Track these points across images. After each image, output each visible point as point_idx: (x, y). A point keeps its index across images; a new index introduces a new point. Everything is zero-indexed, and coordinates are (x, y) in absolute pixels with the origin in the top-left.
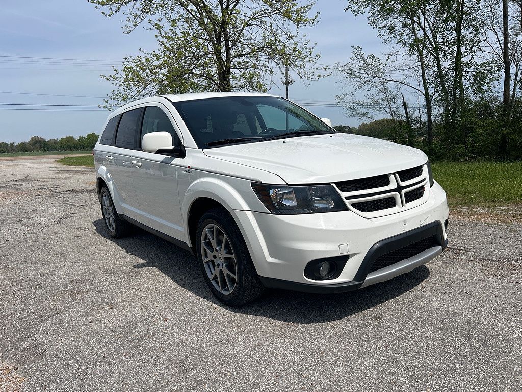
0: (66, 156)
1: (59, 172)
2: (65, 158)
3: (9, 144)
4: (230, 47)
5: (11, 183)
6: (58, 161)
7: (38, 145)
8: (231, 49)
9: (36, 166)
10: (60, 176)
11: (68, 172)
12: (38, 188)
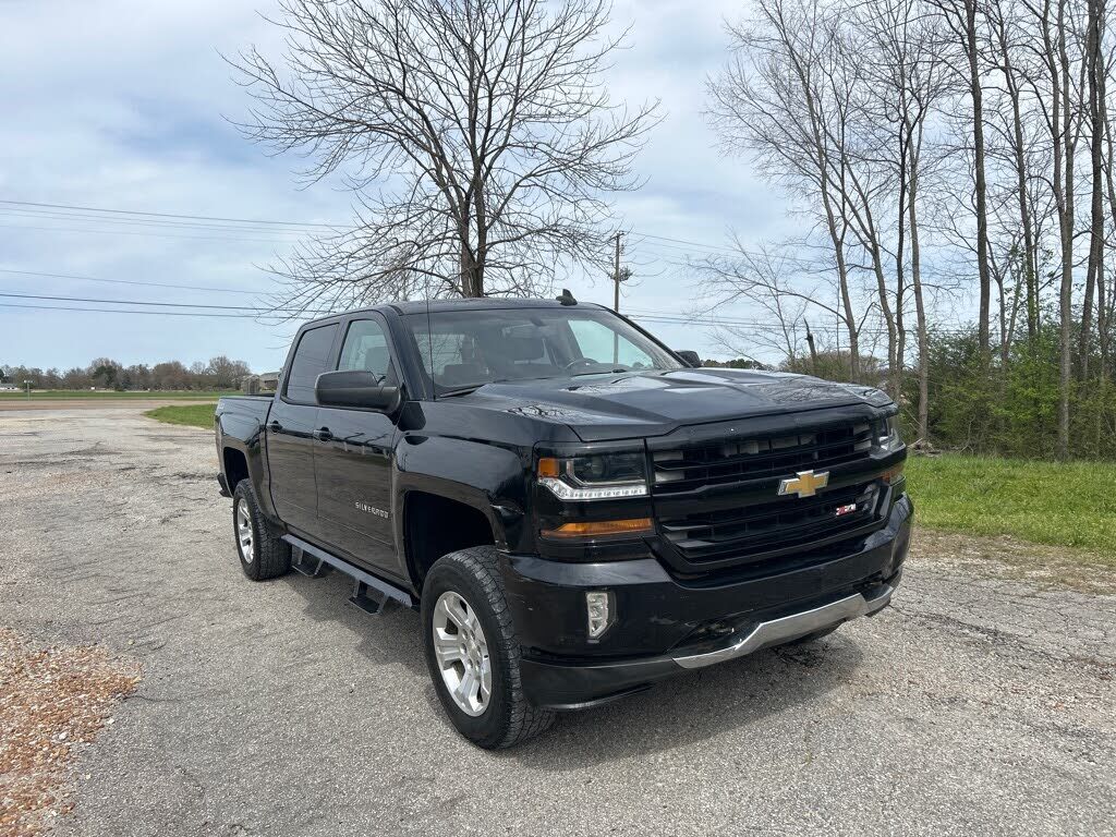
0: (166, 403)
1: (156, 439)
2: (163, 408)
3: (45, 373)
4: (487, 224)
5: (71, 457)
6: (149, 414)
7: (105, 375)
8: (487, 228)
9: (103, 422)
10: (156, 446)
11: (171, 439)
12: (123, 466)
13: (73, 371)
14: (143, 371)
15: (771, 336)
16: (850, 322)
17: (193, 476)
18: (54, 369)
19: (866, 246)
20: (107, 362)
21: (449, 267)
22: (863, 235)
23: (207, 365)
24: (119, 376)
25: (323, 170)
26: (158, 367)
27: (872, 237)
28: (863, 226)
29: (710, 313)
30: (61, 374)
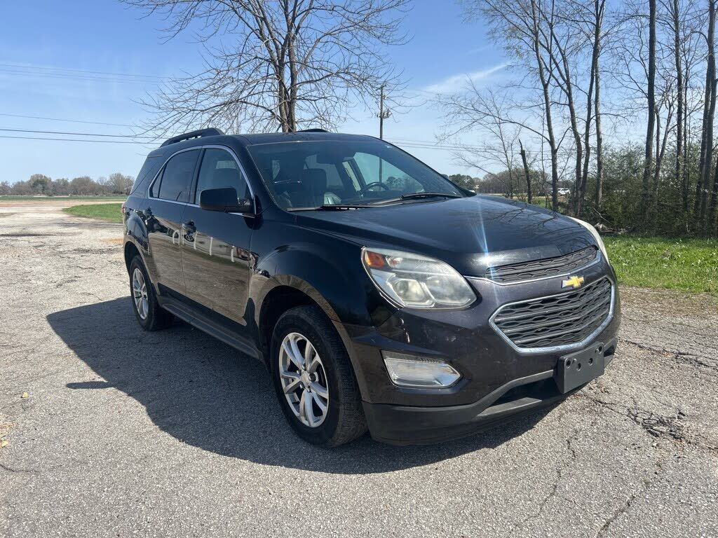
2: (76, 206)
4: (297, 69)
6: (65, 211)
7: (40, 186)
8: (297, 72)
10: (66, 230)
12: (37, 244)
13: (19, 183)
14: (65, 183)
16: (552, 142)
17: (87, 251)
18: (6, 182)
19: (562, 88)
20: (41, 176)
21: (271, 101)
22: (561, 81)
23: (108, 179)
24: (49, 186)
25: (178, 28)
26: (75, 180)
27: (568, 82)
28: (561, 75)
30: (11, 184)
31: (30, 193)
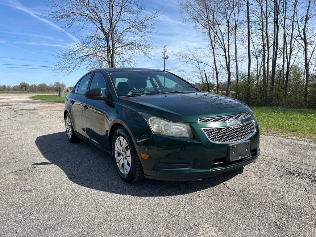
3: (7, 87)
6: (31, 97)
7: (24, 87)
8: (115, 43)
13: (15, 86)
14: (35, 86)
15: (197, 74)
16: (216, 70)
18: (10, 86)
19: (222, 49)
20: (24, 83)
23: (53, 85)
24: (28, 87)
26: (39, 85)
27: (224, 46)
29: (179, 68)
30: (11, 87)
31: (20, 91)
